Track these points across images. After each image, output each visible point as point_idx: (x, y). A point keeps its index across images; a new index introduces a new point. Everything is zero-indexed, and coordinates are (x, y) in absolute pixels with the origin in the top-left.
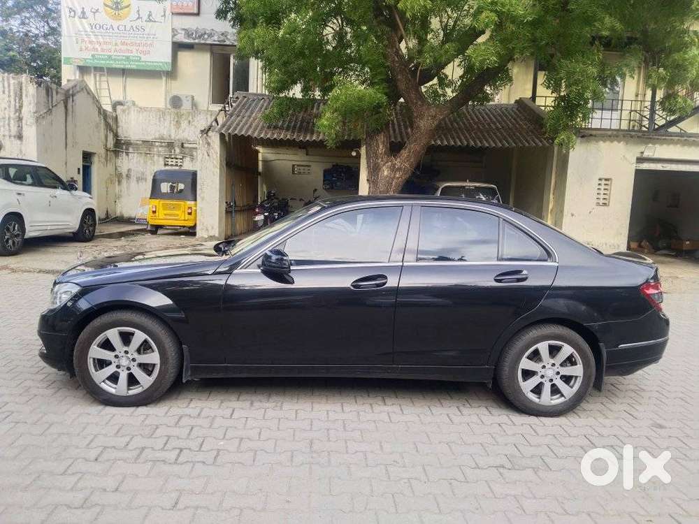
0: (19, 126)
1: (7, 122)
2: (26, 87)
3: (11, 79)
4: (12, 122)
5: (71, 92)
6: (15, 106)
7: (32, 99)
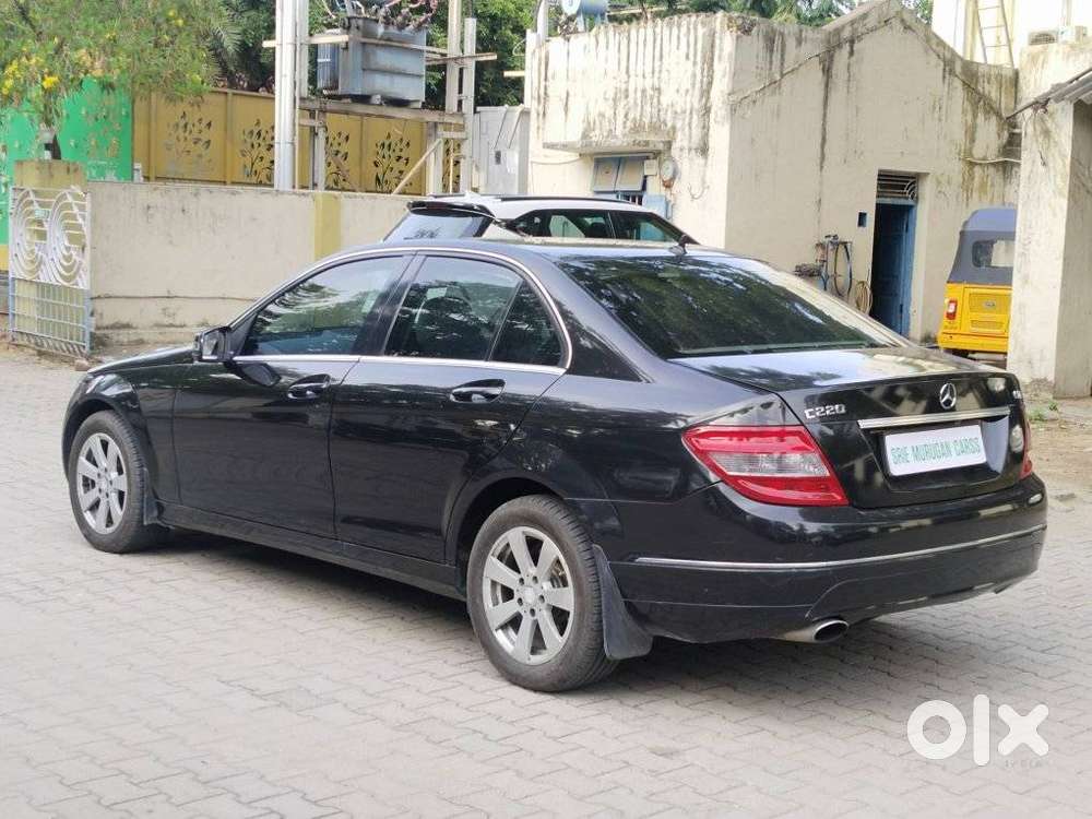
0: (704, 127)
1: (687, 120)
2: (721, 39)
3: (699, 27)
4: (695, 117)
5: (846, 34)
6: (702, 82)
7: (728, 65)
